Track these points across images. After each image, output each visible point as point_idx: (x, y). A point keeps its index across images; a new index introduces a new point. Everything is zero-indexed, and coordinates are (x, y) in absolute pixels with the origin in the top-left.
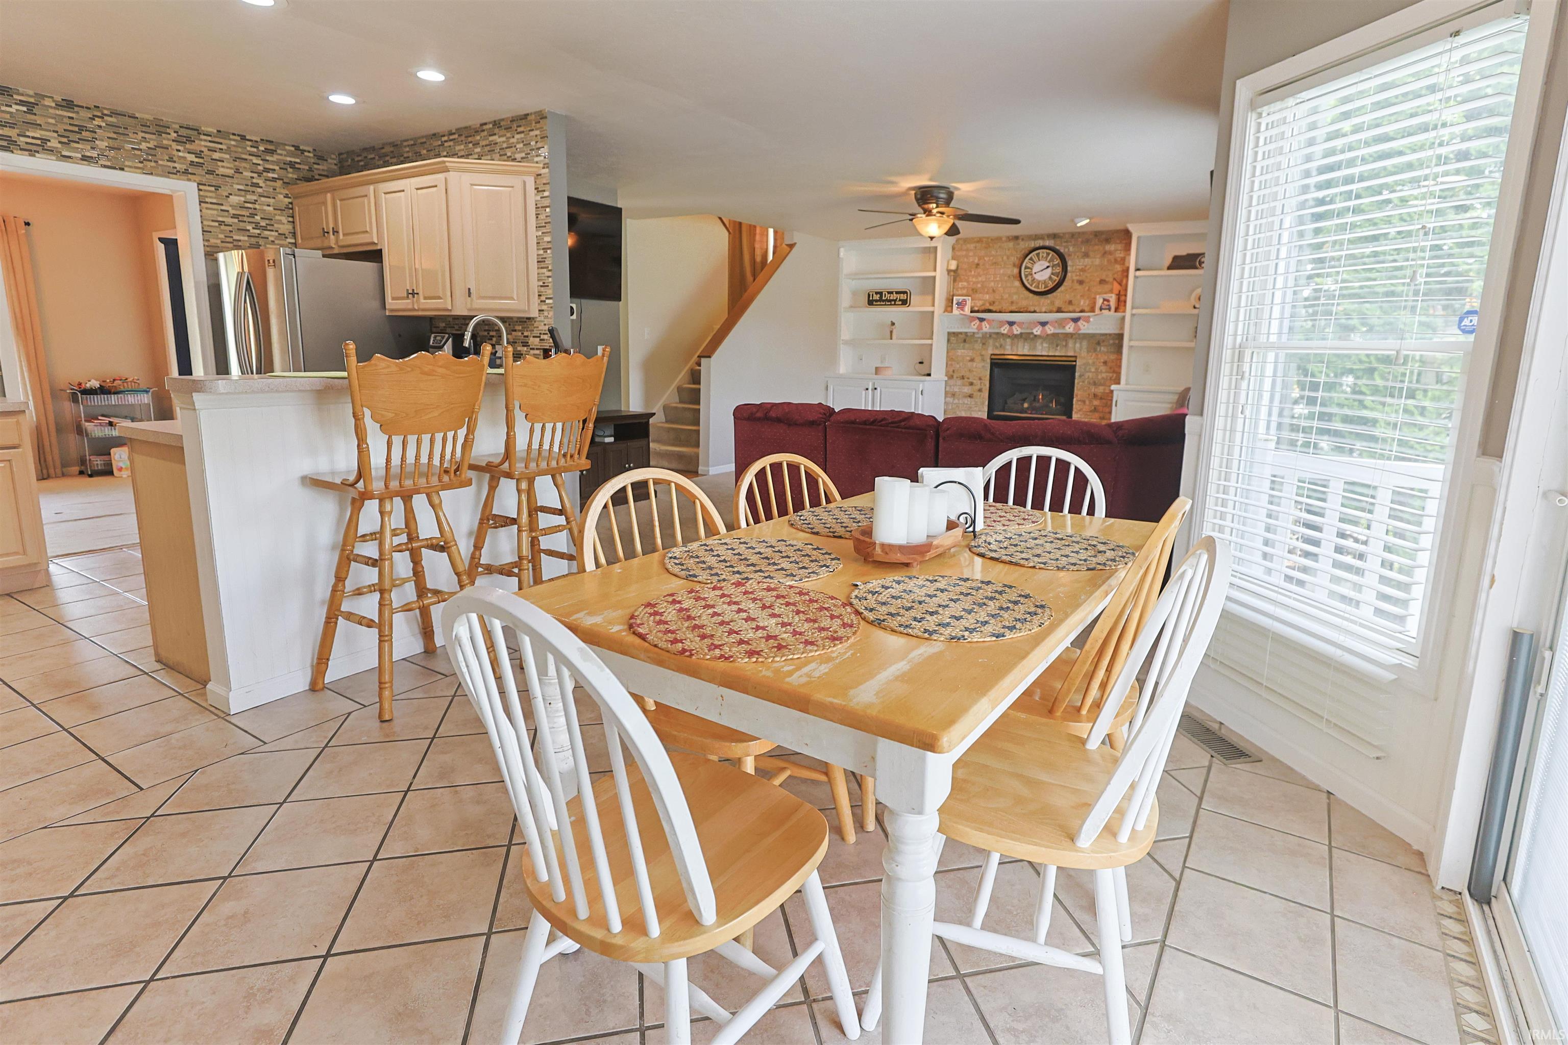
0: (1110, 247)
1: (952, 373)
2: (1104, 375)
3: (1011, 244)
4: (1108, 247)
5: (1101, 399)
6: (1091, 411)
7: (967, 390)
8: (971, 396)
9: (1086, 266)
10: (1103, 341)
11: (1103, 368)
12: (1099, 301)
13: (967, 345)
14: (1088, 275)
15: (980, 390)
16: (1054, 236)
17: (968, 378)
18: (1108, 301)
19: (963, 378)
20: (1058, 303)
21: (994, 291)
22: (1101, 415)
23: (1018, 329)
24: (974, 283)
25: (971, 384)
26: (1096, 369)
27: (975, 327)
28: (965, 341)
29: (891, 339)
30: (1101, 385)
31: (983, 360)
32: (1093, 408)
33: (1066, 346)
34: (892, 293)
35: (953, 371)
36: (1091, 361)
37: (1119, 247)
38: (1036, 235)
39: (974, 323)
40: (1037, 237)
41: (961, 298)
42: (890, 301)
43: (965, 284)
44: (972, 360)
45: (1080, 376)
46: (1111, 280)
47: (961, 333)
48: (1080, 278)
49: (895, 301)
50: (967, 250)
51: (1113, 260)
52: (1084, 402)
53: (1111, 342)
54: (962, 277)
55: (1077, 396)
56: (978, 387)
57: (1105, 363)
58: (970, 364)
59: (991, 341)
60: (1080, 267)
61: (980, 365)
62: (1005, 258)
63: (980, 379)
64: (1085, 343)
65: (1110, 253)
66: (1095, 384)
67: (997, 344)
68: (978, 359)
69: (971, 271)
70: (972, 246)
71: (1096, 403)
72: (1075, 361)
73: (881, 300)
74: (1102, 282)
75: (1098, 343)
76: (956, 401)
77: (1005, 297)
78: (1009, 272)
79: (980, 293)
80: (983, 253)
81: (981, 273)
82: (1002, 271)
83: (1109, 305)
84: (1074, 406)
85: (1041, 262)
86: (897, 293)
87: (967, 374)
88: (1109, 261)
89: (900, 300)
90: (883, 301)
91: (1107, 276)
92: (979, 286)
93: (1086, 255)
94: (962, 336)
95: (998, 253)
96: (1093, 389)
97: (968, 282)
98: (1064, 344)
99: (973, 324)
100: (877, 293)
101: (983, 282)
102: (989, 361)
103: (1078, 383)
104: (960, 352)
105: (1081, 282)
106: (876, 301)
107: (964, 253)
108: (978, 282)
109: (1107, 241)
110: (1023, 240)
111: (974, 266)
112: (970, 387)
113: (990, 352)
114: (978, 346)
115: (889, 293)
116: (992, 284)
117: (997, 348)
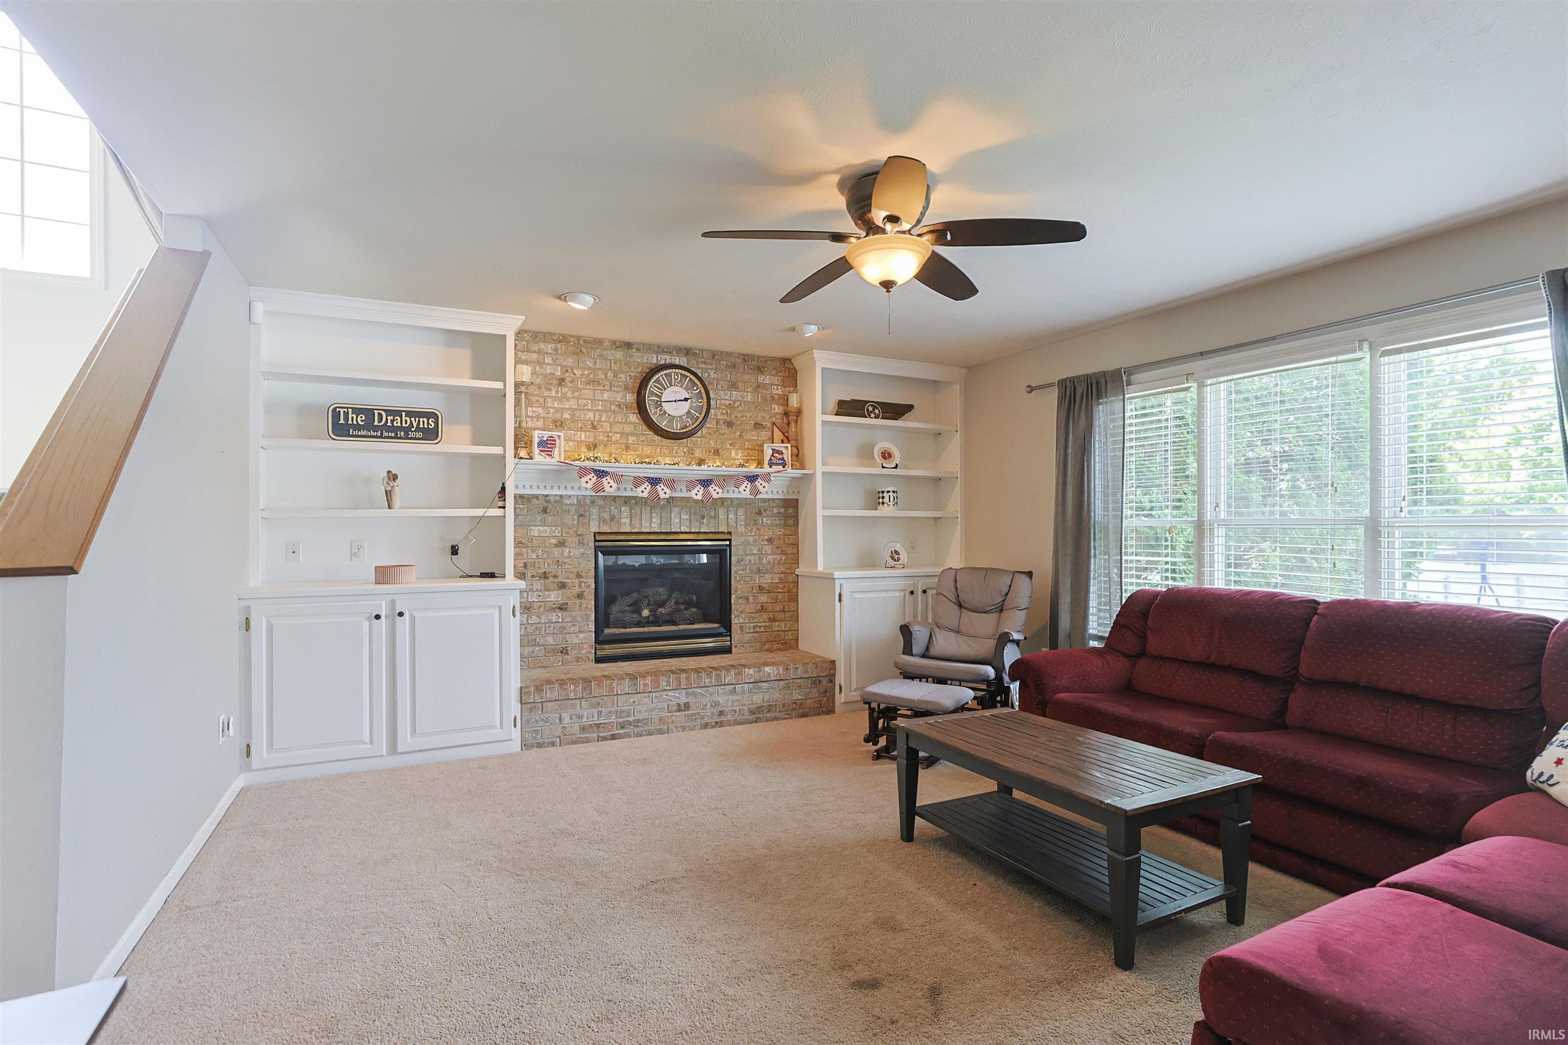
0: (764, 379)
1: (522, 570)
2: (770, 558)
3: (619, 355)
4: (761, 379)
5: (769, 592)
6: (756, 612)
7: (554, 597)
8: (562, 608)
9: (734, 403)
10: (765, 510)
11: (768, 549)
12: (768, 453)
13: (549, 519)
14: (739, 415)
15: (580, 596)
16: (688, 352)
17: (555, 577)
18: (781, 453)
19: (545, 576)
20: (698, 453)
21: (594, 427)
22: (771, 615)
23: (666, 489)
24: (557, 410)
25: (563, 586)
26: (759, 550)
27: (590, 485)
28: (545, 511)
29: (390, 507)
30: (767, 572)
31: (581, 543)
32: (759, 606)
33: (716, 517)
34: (398, 413)
35: (525, 566)
36: (751, 539)
37: (775, 380)
38: (659, 347)
39: (587, 478)
40: (660, 349)
41: (546, 435)
42: (393, 429)
43: (540, 410)
44: (561, 544)
45: (738, 562)
46: (769, 425)
47: (537, 497)
48: (728, 419)
49: (407, 430)
50: (539, 352)
51: (768, 397)
52: (747, 599)
53: (775, 510)
54: (534, 399)
55: (736, 591)
56: (577, 590)
57: (770, 540)
58: (556, 552)
59: (595, 511)
60: (728, 403)
61: (576, 552)
62: (610, 374)
63: (579, 576)
64: (741, 512)
65: (765, 386)
66: (759, 571)
67: (606, 516)
68: (572, 541)
69: (550, 390)
70: (550, 347)
71: (763, 598)
72: (730, 540)
73: (369, 425)
74: (758, 426)
75: (759, 513)
76: (534, 619)
77: (614, 439)
78: (619, 398)
79: (570, 429)
80: (570, 361)
81: (569, 394)
82: (606, 396)
83: (783, 459)
84: (733, 607)
85: (674, 388)
86: (410, 414)
87: (553, 569)
88: (764, 398)
89: (418, 429)
90: (376, 428)
91: (763, 418)
92: (566, 416)
93: (733, 386)
94: (541, 503)
95: (598, 365)
96: (758, 580)
97: (545, 407)
98: (712, 514)
99: (584, 480)
100: (357, 411)
101: (573, 410)
102: (592, 544)
103: (736, 572)
104: (535, 531)
105: (730, 424)
106: (358, 427)
107: (534, 356)
108: (563, 410)
109: (760, 370)
110: (638, 350)
111: (555, 382)
112: (560, 592)
113: (594, 529)
114: (571, 519)
115: (389, 412)
116: (591, 415)
117: (605, 521)
